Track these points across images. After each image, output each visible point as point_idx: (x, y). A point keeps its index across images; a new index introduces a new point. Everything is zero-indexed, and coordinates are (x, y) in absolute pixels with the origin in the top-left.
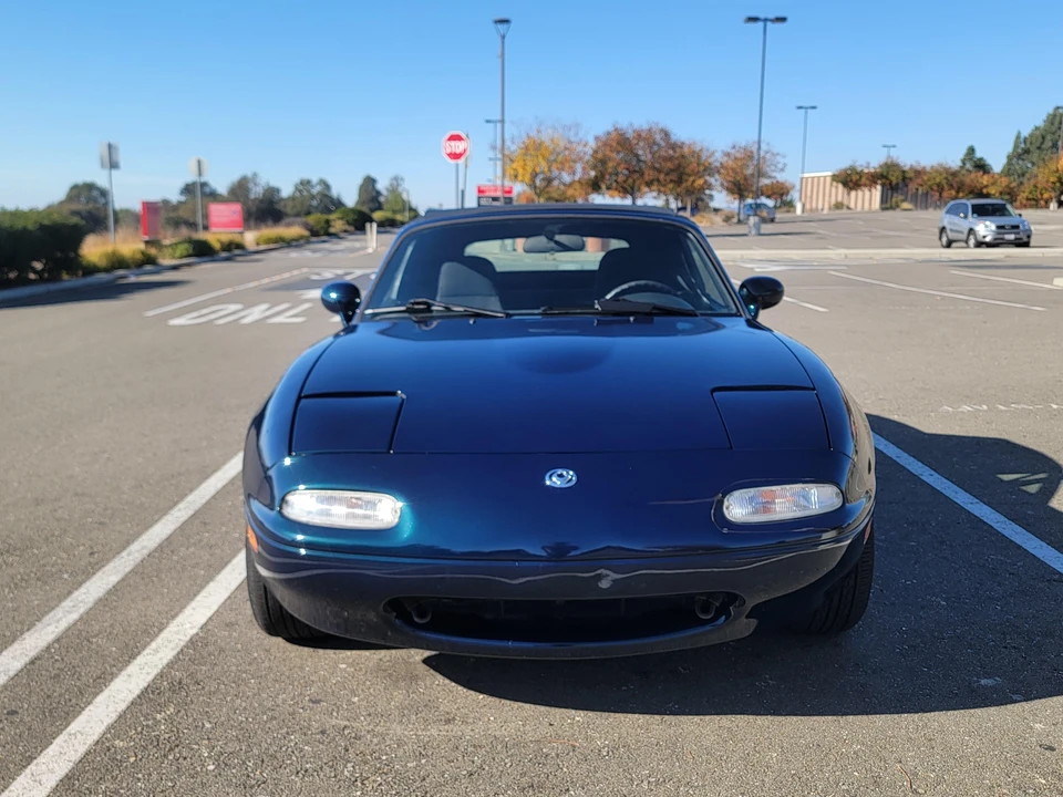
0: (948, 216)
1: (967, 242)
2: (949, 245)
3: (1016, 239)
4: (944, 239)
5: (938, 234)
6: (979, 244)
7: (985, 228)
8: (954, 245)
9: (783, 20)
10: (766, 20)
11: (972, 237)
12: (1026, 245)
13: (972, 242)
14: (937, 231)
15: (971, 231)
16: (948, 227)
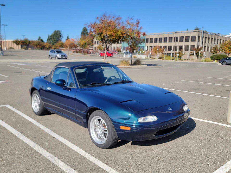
0: (50, 53)
1: (55, 58)
2: (51, 59)
3: (65, 58)
4: (50, 58)
5: (48, 57)
6: (59, 59)
7: (59, 55)
8: (52, 59)
9: (4, 5)
13: (57, 58)
14: (48, 56)
15: (56, 56)
16: (51, 55)
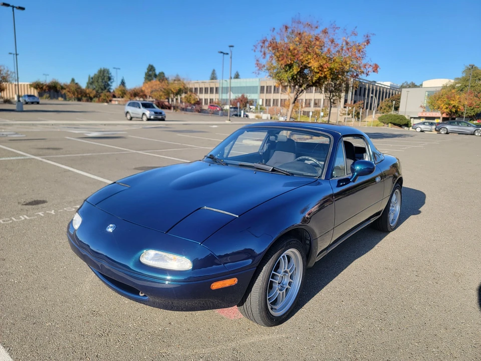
0: (129, 107)
1: (141, 118)
2: (131, 119)
3: (162, 118)
4: (129, 117)
5: (125, 115)
6: (149, 120)
7: (150, 113)
8: (133, 119)
9: (23, 9)
10: (13, 7)
11: (144, 116)
12: (163, 120)
13: (145, 118)
15: (144, 114)
16: (130, 111)
